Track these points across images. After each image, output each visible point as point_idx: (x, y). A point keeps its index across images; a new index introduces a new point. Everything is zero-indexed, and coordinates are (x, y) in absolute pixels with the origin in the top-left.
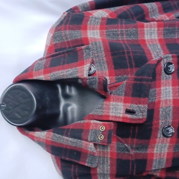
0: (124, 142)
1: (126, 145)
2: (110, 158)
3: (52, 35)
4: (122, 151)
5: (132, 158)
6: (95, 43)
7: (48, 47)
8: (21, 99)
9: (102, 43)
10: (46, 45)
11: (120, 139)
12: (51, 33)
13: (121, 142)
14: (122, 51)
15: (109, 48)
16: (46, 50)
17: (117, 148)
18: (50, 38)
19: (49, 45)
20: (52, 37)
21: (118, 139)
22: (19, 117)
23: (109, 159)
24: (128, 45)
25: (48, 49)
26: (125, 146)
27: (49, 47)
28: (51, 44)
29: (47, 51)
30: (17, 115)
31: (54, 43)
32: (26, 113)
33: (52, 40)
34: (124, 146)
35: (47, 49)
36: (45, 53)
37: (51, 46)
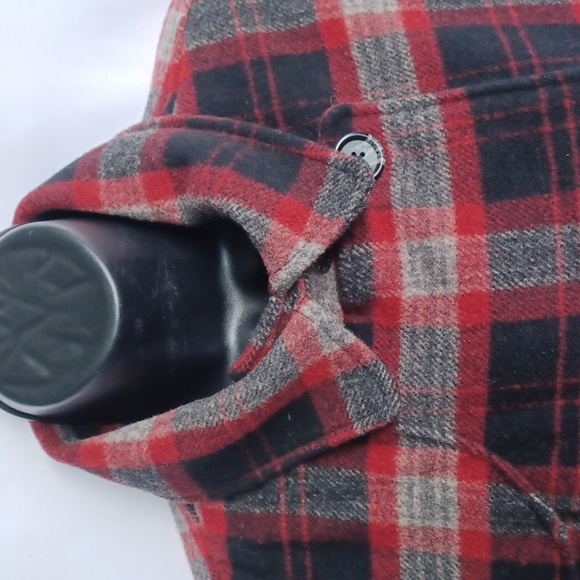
0: (523, 482)
1: (537, 499)
2: (461, 559)
3: (181, 14)
4: (518, 525)
5: (562, 557)
6: (377, 40)
7: (166, 70)
8: (52, 288)
9: (405, 41)
10: (158, 65)
11: (505, 465)
12: (178, 9)
13: (510, 483)
14: (497, 68)
15: (438, 60)
16: (158, 83)
17: (493, 514)
18: (173, 27)
19: (168, 59)
20: (181, 24)
21: (494, 466)
22: (44, 372)
23: (454, 561)
24: (522, 33)
25: (168, 76)
26: (532, 504)
27: (169, 69)
28: (180, 53)
29: (160, 88)
30: (32, 362)
31: (192, 47)
32: (76, 350)
33: (180, 34)
34: (525, 501)
35: (162, 78)
36: (151, 96)
37: (177, 61)
